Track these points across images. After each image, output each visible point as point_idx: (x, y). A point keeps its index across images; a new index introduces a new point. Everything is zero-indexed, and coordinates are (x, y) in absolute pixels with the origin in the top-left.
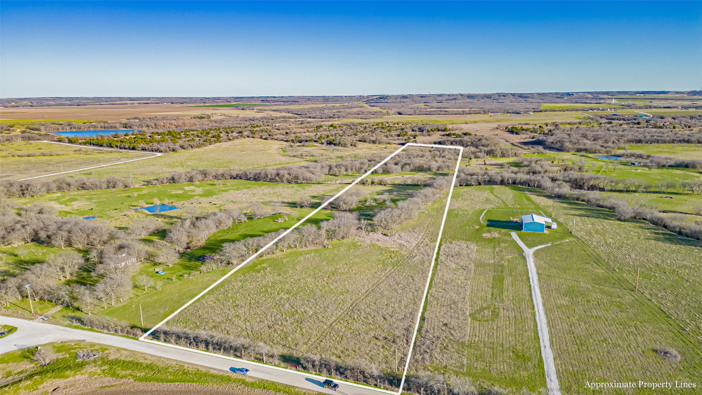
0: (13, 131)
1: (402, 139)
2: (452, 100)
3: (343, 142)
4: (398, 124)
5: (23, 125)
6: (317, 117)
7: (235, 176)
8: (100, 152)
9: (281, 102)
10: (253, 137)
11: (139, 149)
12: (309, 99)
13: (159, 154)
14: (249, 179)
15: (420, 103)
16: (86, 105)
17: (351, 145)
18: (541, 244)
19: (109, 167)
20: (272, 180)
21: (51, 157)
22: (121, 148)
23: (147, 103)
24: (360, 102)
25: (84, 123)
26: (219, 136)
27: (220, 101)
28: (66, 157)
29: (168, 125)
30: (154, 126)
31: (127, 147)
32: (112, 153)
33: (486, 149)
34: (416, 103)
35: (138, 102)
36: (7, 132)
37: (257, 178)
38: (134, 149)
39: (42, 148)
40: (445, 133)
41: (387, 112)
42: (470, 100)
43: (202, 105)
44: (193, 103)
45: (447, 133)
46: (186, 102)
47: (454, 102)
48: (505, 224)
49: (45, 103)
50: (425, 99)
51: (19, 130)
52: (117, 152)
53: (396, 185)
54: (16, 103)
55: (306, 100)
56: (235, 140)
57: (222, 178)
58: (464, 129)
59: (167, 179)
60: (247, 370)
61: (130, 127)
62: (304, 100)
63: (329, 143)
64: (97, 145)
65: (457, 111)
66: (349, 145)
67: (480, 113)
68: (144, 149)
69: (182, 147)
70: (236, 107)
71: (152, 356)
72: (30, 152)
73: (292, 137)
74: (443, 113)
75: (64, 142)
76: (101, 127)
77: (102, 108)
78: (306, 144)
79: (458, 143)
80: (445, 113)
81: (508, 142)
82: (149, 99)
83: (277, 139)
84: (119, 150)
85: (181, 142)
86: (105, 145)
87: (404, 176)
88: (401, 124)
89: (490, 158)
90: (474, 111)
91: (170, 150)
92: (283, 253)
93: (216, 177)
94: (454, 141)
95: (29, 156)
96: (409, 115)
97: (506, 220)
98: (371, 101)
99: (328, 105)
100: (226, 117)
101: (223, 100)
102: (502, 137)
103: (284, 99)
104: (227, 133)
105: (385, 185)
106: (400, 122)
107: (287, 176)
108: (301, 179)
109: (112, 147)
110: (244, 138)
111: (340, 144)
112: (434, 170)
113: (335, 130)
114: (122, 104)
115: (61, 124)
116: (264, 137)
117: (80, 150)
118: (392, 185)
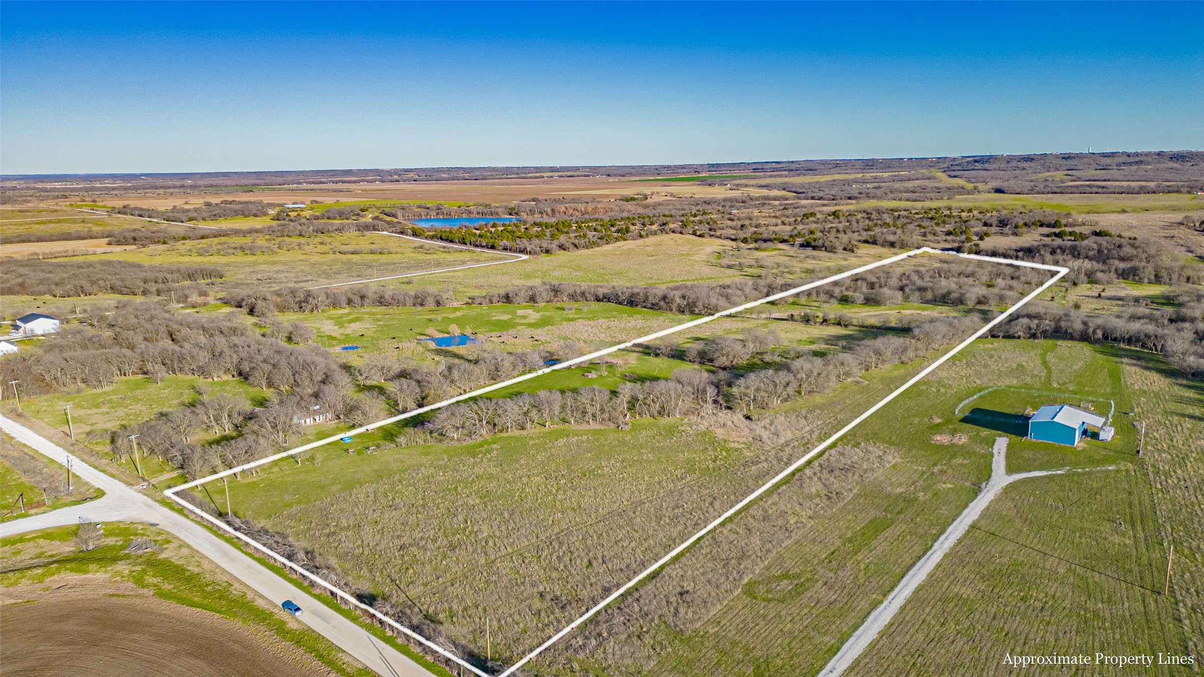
0: (363, 216)
1: (953, 241)
2: (1131, 164)
3: (830, 244)
4: (970, 211)
5: (378, 208)
6: (825, 197)
7: (601, 297)
8: (446, 250)
9: (785, 170)
10: (681, 233)
11: (500, 248)
12: (837, 165)
13: (524, 257)
14: (620, 303)
15: (1057, 169)
16: (486, 179)
17: (845, 249)
18: (1041, 468)
19: (442, 275)
20: (654, 307)
21: (379, 256)
22: (476, 246)
23: (571, 176)
24: (932, 169)
25: (459, 207)
26: (627, 231)
27: (685, 170)
28: (399, 256)
29: (571, 211)
30: (550, 212)
31: (484, 244)
32: (463, 253)
33: (1122, 265)
34: (1048, 171)
35: (560, 174)
36: (354, 218)
37: (632, 302)
38: (493, 247)
39: (376, 242)
40: (1054, 230)
41: (975, 188)
42: (1176, 165)
43: (650, 178)
44: (640, 175)
45: (1057, 230)
46: (631, 174)
47: (1135, 167)
48: (1002, 420)
49: (436, 175)
50: (1070, 163)
51: (371, 215)
52: (469, 251)
53: (867, 327)
54: (400, 175)
55: (831, 166)
56: (650, 236)
57: (581, 299)
58: (1102, 223)
59: (499, 296)
60: (298, 609)
61: (517, 214)
62: (827, 166)
63: (806, 245)
64: (446, 240)
65: (1129, 187)
66: (840, 249)
67: (1178, 192)
68: (505, 249)
69: (562, 247)
70: (703, 182)
71: (211, 561)
72: (358, 248)
73: (749, 232)
74: (1095, 190)
75: (407, 235)
76: (478, 213)
77: (502, 184)
78: (765, 245)
79: (1067, 251)
80: (1100, 190)
81: (1192, 252)
82: (577, 169)
83: (719, 237)
84: (472, 248)
85: (563, 239)
86: (457, 241)
87: (902, 311)
88: (975, 213)
89: (1123, 285)
90: (1169, 186)
91: (542, 251)
92: (543, 429)
93: (573, 297)
94: (1060, 247)
95: (353, 253)
96: (1017, 194)
97: (1013, 413)
98: (956, 168)
99: (868, 175)
100: (674, 199)
101: (689, 170)
102: (1182, 242)
103: (793, 166)
104: (643, 224)
105: (846, 326)
106: (976, 208)
107: (678, 300)
108: (701, 306)
109: (465, 244)
110: (667, 233)
111: (823, 246)
112: (971, 304)
113: (837, 220)
114: (536, 178)
115: (428, 208)
116: (698, 233)
117: (421, 247)
118: (860, 326)
